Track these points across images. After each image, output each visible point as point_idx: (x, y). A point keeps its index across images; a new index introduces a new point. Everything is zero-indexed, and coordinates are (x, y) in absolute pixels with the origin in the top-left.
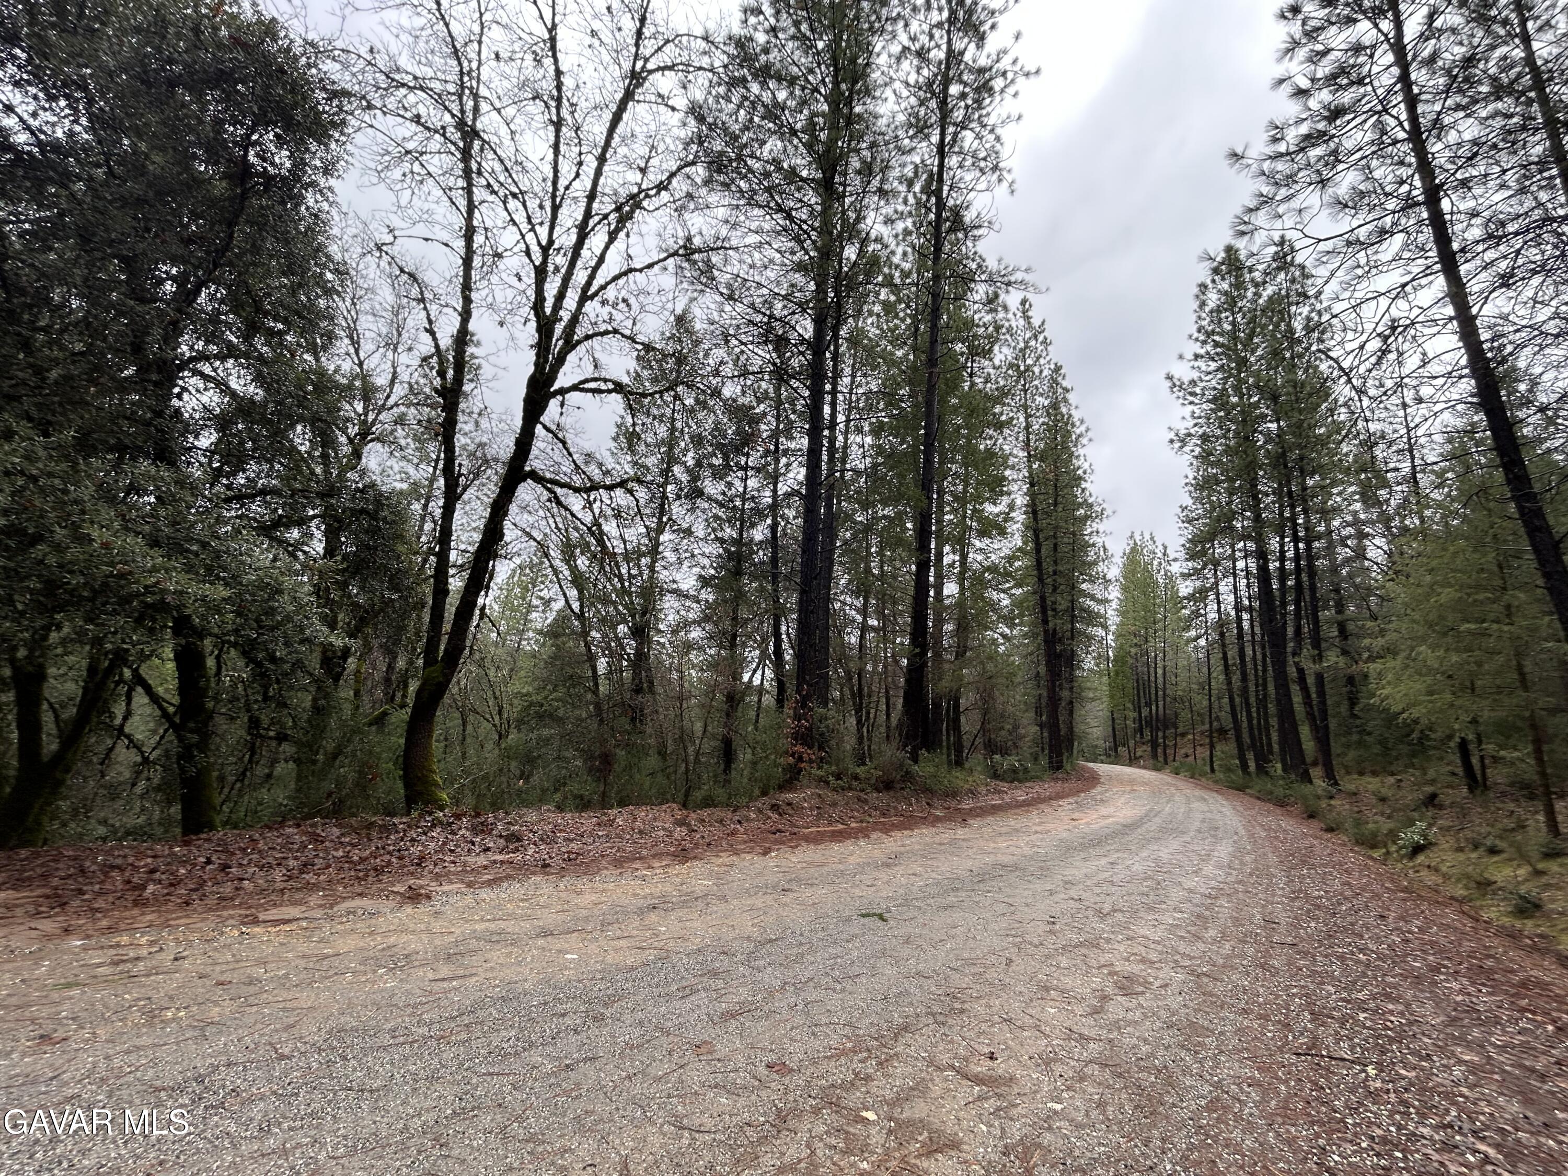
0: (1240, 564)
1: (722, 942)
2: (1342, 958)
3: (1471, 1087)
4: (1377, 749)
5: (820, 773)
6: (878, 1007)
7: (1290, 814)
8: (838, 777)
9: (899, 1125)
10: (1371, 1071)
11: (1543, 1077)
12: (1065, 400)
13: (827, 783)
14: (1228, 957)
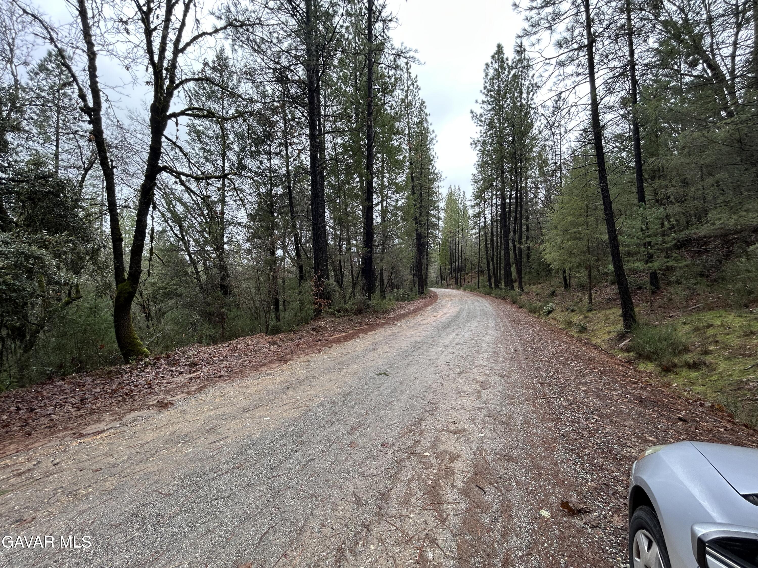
0: (494, 201)
1: (329, 399)
2: (541, 361)
3: (587, 399)
4: (535, 274)
5: (330, 310)
6: (406, 413)
7: (507, 303)
8: (339, 312)
9: (438, 455)
10: (562, 400)
11: (602, 390)
12: (426, 120)
13: (335, 315)
14: (509, 368)
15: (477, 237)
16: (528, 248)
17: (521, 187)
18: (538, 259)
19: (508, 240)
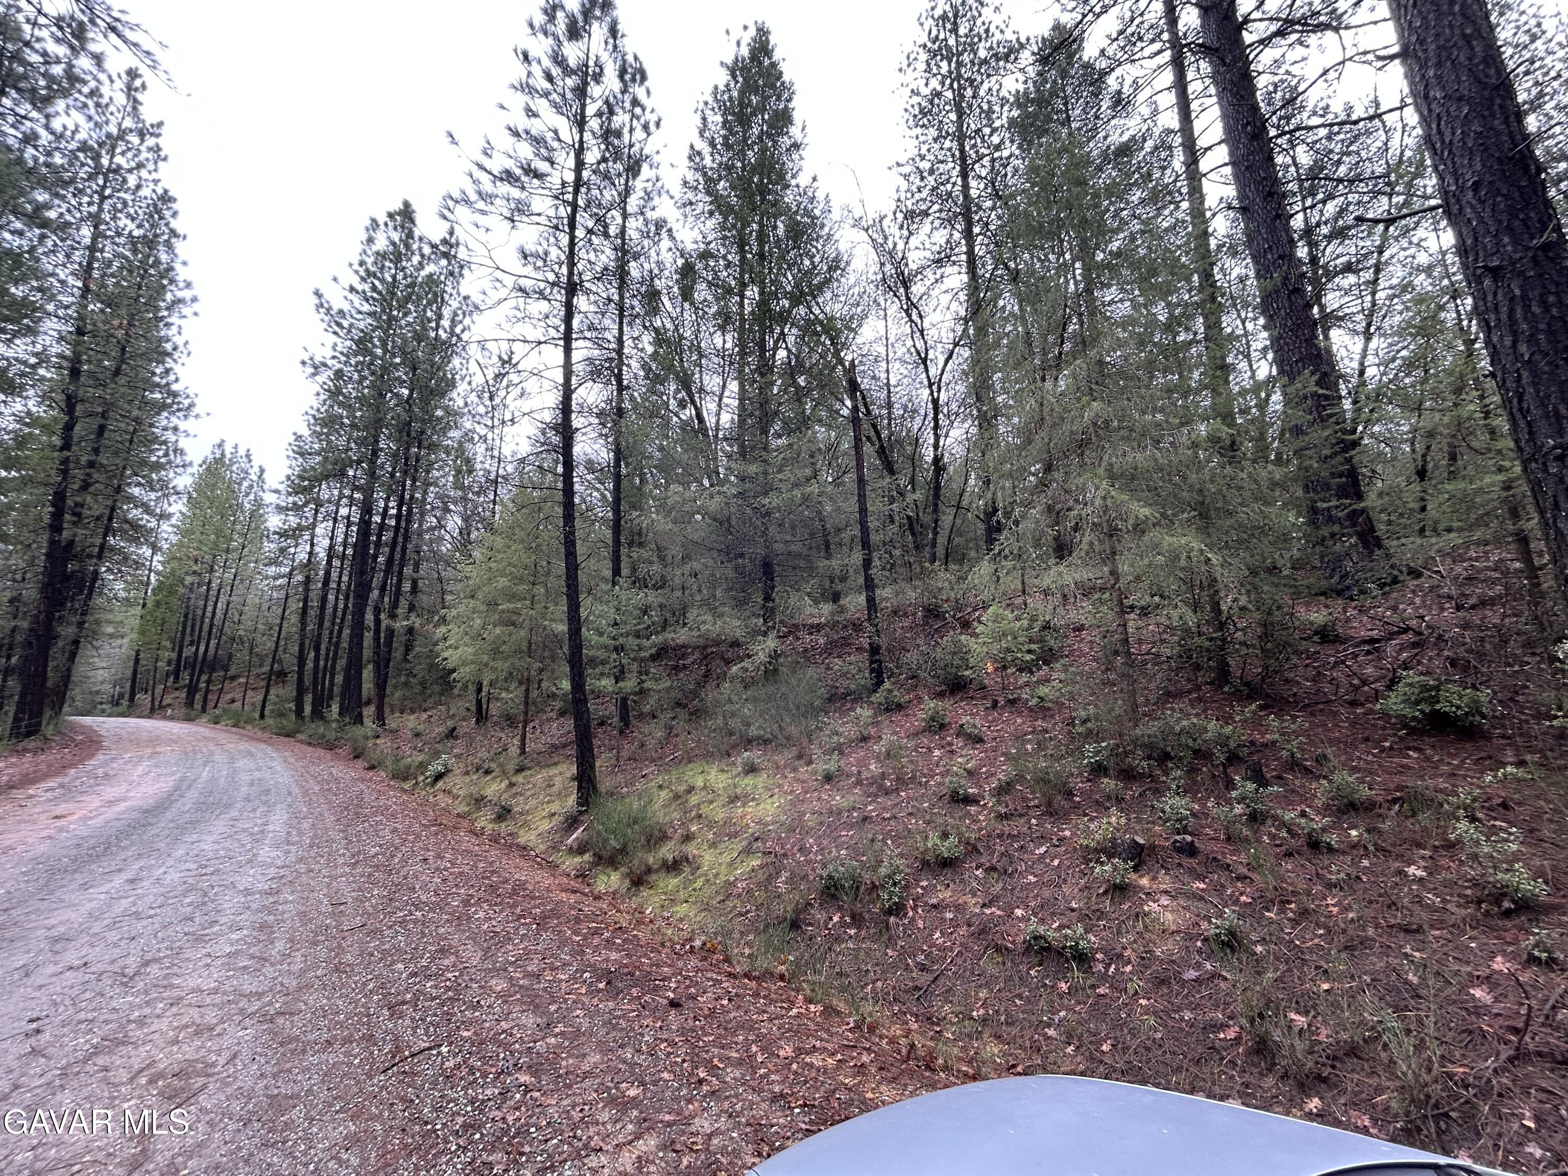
10: (444, 1049)
15: (281, 587)
16: (411, 630)
17: (412, 497)
18: (428, 657)
19: (366, 605)
